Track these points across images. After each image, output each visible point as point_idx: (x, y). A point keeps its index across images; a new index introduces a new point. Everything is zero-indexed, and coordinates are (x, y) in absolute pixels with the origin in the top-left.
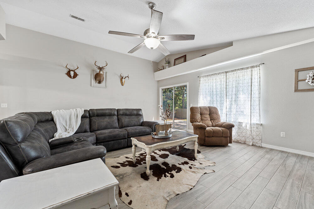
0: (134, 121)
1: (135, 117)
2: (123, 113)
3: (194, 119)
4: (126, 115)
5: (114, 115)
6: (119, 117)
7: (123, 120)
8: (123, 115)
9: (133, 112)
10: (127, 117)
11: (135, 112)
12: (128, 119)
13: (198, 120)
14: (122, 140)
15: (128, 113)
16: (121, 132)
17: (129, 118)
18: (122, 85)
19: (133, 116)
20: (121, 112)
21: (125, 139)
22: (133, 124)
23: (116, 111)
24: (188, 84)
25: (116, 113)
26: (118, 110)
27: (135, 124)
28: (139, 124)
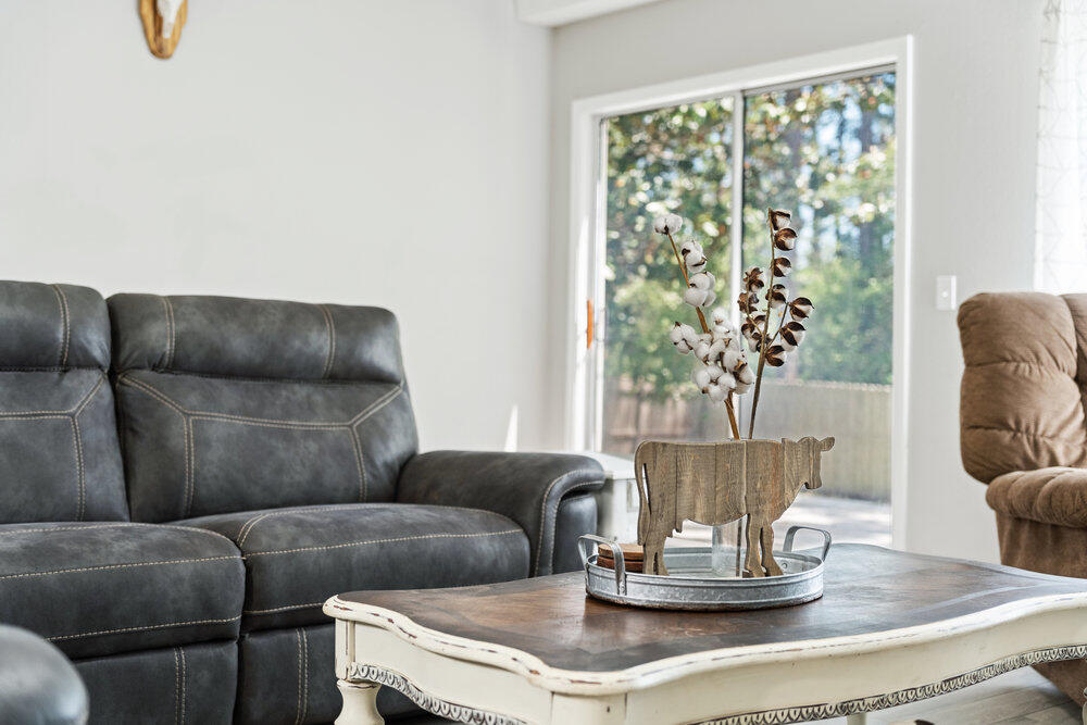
0: (313, 446)
1: (318, 398)
2: (179, 341)
3: (1007, 437)
4: (218, 368)
5: (74, 360)
6: (139, 383)
7: (181, 433)
8: (175, 365)
9: (297, 344)
10: (227, 391)
11: (322, 343)
12: (240, 422)
13: (1059, 450)
14: (179, 657)
15: (239, 344)
16: (166, 549)
17: (252, 404)
18: (159, 52)
19: (301, 392)
20: (160, 337)
21: (220, 637)
22: (300, 476)
23: (102, 312)
24: (905, 54)
25: (97, 342)
26: (122, 313)
27: (317, 475)
28: (365, 477)
